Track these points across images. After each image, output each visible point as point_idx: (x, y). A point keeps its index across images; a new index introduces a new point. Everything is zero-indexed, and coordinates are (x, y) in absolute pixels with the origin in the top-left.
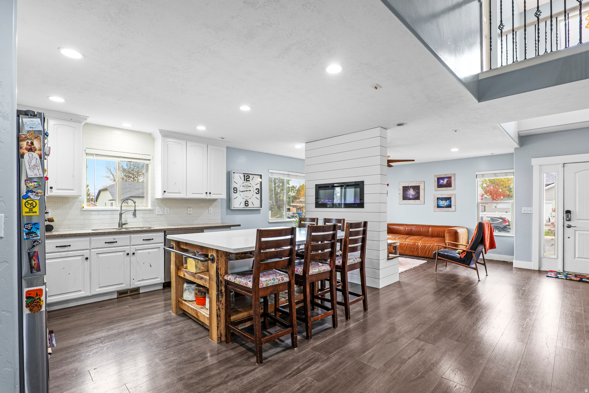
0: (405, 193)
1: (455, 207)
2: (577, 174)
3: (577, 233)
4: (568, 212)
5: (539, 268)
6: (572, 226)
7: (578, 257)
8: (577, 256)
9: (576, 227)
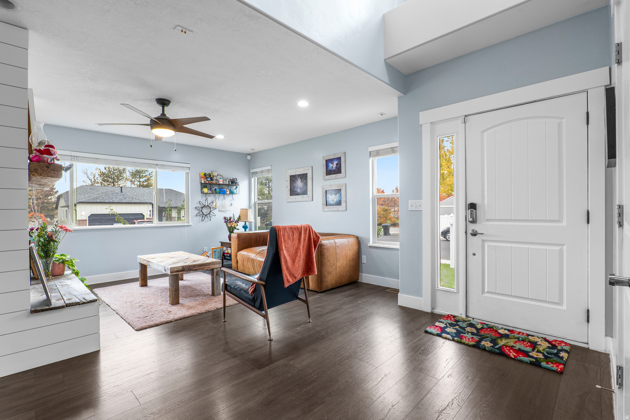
0: (293, 185)
1: (345, 203)
2: (485, 134)
3: (486, 244)
4: (473, 206)
5: (433, 309)
6: (479, 232)
7: (488, 292)
8: (486, 290)
9: (483, 234)
